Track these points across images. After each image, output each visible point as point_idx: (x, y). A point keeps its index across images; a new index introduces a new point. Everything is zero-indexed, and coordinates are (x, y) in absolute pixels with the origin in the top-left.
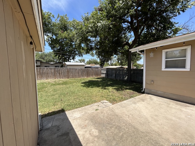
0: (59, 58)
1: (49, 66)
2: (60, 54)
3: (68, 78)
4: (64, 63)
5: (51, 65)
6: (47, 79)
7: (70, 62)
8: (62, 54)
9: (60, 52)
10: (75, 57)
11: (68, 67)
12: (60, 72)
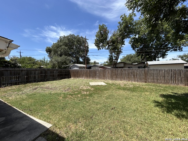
0: (142, 57)
1: (132, 67)
2: (143, 52)
3: (146, 82)
4: (146, 63)
5: (133, 66)
6: (121, 80)
7: (158, 60)
8: (146, 52)
9: (143, 50)
10: (166, 53)
11: (151, 68)
12: (135, 74)
